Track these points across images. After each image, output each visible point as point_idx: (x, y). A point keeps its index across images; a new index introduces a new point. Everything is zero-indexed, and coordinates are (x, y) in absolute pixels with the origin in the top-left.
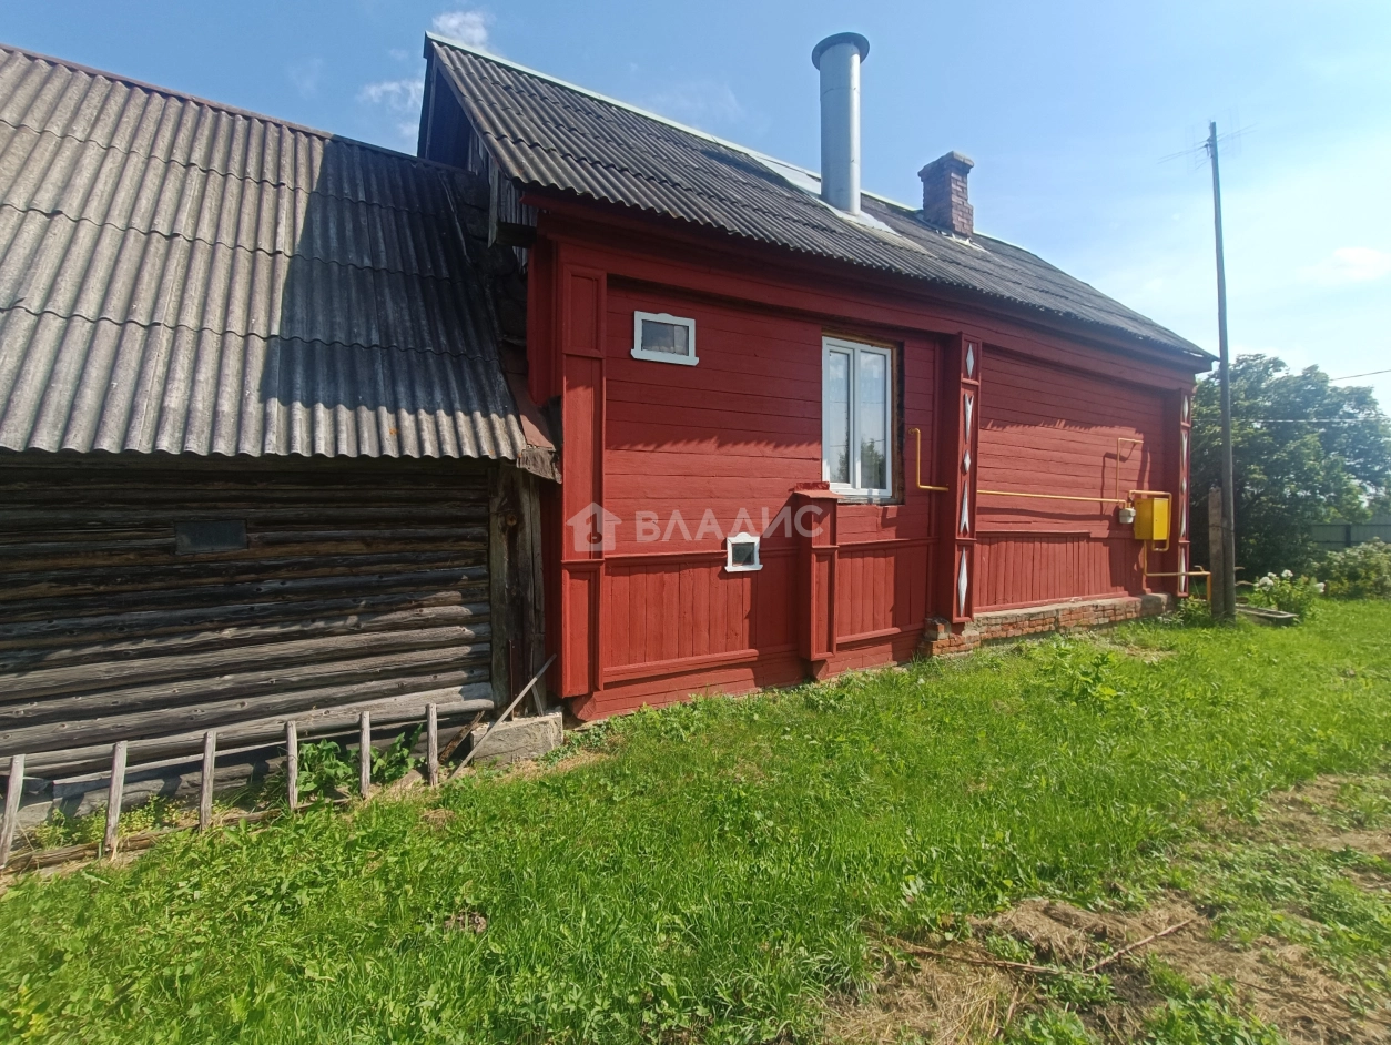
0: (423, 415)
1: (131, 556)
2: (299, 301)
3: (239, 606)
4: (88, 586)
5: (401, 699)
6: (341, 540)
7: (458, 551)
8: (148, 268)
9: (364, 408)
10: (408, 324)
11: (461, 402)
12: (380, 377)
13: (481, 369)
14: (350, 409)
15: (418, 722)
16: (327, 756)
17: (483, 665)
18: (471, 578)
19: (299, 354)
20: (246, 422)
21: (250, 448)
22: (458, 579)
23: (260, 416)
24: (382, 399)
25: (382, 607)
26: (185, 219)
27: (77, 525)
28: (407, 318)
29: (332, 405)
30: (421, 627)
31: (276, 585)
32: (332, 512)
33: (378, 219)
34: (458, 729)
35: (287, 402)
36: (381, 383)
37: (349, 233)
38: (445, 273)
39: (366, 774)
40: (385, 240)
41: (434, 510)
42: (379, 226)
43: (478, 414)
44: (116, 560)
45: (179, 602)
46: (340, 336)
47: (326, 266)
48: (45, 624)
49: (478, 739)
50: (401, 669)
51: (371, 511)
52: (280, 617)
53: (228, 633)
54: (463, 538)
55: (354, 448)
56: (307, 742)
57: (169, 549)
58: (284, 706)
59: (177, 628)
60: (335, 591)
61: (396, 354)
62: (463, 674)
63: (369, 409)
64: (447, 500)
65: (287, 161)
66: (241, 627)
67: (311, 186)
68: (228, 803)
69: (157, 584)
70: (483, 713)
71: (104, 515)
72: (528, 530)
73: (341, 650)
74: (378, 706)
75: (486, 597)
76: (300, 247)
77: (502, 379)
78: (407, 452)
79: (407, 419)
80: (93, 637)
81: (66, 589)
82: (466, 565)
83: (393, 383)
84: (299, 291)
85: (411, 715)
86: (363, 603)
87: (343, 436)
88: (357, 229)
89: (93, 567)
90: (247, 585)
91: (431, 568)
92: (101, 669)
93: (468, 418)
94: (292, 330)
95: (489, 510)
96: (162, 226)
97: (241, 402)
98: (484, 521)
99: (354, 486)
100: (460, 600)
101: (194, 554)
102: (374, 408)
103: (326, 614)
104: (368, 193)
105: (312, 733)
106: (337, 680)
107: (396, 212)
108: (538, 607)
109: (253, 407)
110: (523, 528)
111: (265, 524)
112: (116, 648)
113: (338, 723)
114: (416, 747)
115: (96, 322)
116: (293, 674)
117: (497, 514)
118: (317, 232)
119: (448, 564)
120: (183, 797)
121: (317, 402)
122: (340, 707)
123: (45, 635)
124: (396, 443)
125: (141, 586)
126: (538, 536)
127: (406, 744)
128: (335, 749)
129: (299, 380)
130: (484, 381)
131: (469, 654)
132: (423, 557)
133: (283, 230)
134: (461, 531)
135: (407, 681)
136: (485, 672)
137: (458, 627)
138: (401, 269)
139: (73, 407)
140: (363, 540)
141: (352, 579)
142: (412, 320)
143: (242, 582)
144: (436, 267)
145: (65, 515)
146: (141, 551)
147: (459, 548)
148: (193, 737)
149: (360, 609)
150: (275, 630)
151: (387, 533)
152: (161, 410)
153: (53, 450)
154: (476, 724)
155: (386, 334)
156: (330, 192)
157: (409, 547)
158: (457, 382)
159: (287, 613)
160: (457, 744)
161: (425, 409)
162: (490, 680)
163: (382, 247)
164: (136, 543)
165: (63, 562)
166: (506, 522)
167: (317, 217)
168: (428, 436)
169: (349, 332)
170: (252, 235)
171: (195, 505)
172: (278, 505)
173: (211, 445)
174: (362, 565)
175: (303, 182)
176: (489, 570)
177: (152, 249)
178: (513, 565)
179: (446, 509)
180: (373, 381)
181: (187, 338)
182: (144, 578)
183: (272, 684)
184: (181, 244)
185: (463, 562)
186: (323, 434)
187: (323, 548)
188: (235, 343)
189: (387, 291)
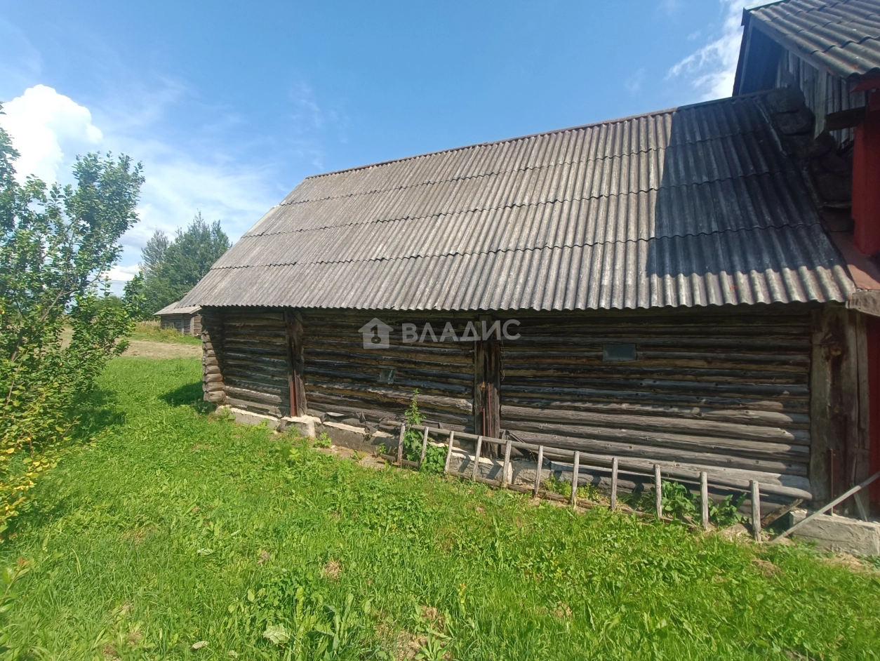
0: (755, 274)
1: (584, 360)
2: (665, 214)
3: (630, 392)
4: (567, 373)
5: (729, 470)
6: (691, 358)
7: (782, 372)
8: (591, 216)
9: (710, 274)
10: (738, 212)
11: (787, 260)
12: (720, 252)
13: (803, 233)
14: (700, 275)
15: (742, 491)
16: (678, 493)
17: (804, 463)
18: (792, 394)
19: (667, 246)
20: (640, 289)
21: (643, 304)
22: (780, 393)
23: (647, 285)
24: (722, 266)
25: (717, 405)
26: (605, 186)
27: (565, 344)
28: (737, 208)
29: (688, 274)
30: (747, 424)
31: (651, 382)
32: (686, 340)
33: (711, 149)
34: (777, 506)
35: (662, 275)
36: (721, 256)
37: (691, 163)
38: (765, 169)
39: (705, 515)
40: (716, 160)
41: (759, 341)
42: (711, 153)
43: (804, 269)
44: (578, 362)
45: (602, 386)
46: (691, 231)
47: (678, 189)
48: (550, 389)
49: (798, 520)
50: (729, 450)
51: (712, 340)
52: (652, 402)
53: (624, 406)
54: (785, 363)
55: (705, 300)
56: (667, 480)
57: (600, 358)
58: (652, 455)
59: (601, 399)
60: (685, 390)
61: (730, 235)
62: (781, 466)
63: (714, 274)
64: (771, 334)
65: (652, 136)
66: (631, 403)
67: (666, 144)
68: (622, 500)
69: (594, 376)
70: (801, 501)
71: (575, 339)
72: (853, 360)
73: (688, 428)
74: (713, 471)
75: (806, 410)
76: (663, 182)
77: (825, 238)
78: (744, 301)
79: (742, 278)
80: (568, 398)
81: (560, 373)
82: (788, 383)
83: (729, 254)
84: (664, 209)
85: (737, 484)
86: (704, 400)
87: (697, 293)
88: (697, 160)
89: (568, 364)
90: (635, 381)
91: (756, 383)
92: (570, 414)
93: (794, 272)
94: (661, 233)
95: (811, 342)
96: (595, 194)
97: (637, 278)
98: (808, 350)
99: (701, 325)
100: (781, 409)
101: (611, 361)
102: (717, 272)
103: (679, 404)
104: (703, 135)
105: (671, 476)
106: (685, 447)
107: (723, 139)
108: (862, 426)
109: (644, 280)
110: (848, 358)
111: (646, 346)
112: (577, 404)
113: (686, 474)
114: (741, 508)
115: (572, 248)
116: (659, 437)
117: (821, 346)
118: (672, 170)
119: (773, 381)
120: (601, 489)
121: (679, 273)
122: (686, 464)
123: (551, 394)
124: (734, 295)
125: (587, 375)
126: (864, 366)
127: (733, 503)
128: (684, 490)
129: (667, 261)
130: (807, 241)
131: (789, 451)
132: (749, 374)
133: (652, 176)
134: (783, 357)
135: (735, 459)
136: (804, 469)
137: (779, 429)
138: (729, 176)
139: (566, 289)
140: (705, 359)
141: (696, 384)
142: (741, 209)
143: (633, 379)
144: (757, 166)
145: (561, 339)
146: (588, 358)
147: (783, 370)
148: (608, 458)
149: (702, 404)
150: (649, 408)
151: (723, 356)
152: (601, 286)
153: (561, 310)
154: (794, 508)
155: (722, 223)
156: (678, 143)
157: (739, 366)
158: (782, 246)
159: (657, 400)
160: (776, 517)
161: (755, 269)
162: (808, 476)
163: (715, 166)
164: (586, 354)
165: (559, 361)
166: (830, 352)
167: (671, 161)
168: (760, 288)
169: (696, 227)
170: (636, 184)
171: (612, 335)
172: (653, 336)
173: (624, 303)
174: (704, 375)
175: (661, 144)
176: (810, 389)
177: (592, 206)
178: (836, 388)
179: (770, 341)
180: (715, 256)
181: (609, 247)
182: (589, 371)
183: (646, 440)
184: (604, 199)
185: (784, 381)
186: (684, 293)
187: (679, 363)
188: (632, 245)
189: (721, 195)
